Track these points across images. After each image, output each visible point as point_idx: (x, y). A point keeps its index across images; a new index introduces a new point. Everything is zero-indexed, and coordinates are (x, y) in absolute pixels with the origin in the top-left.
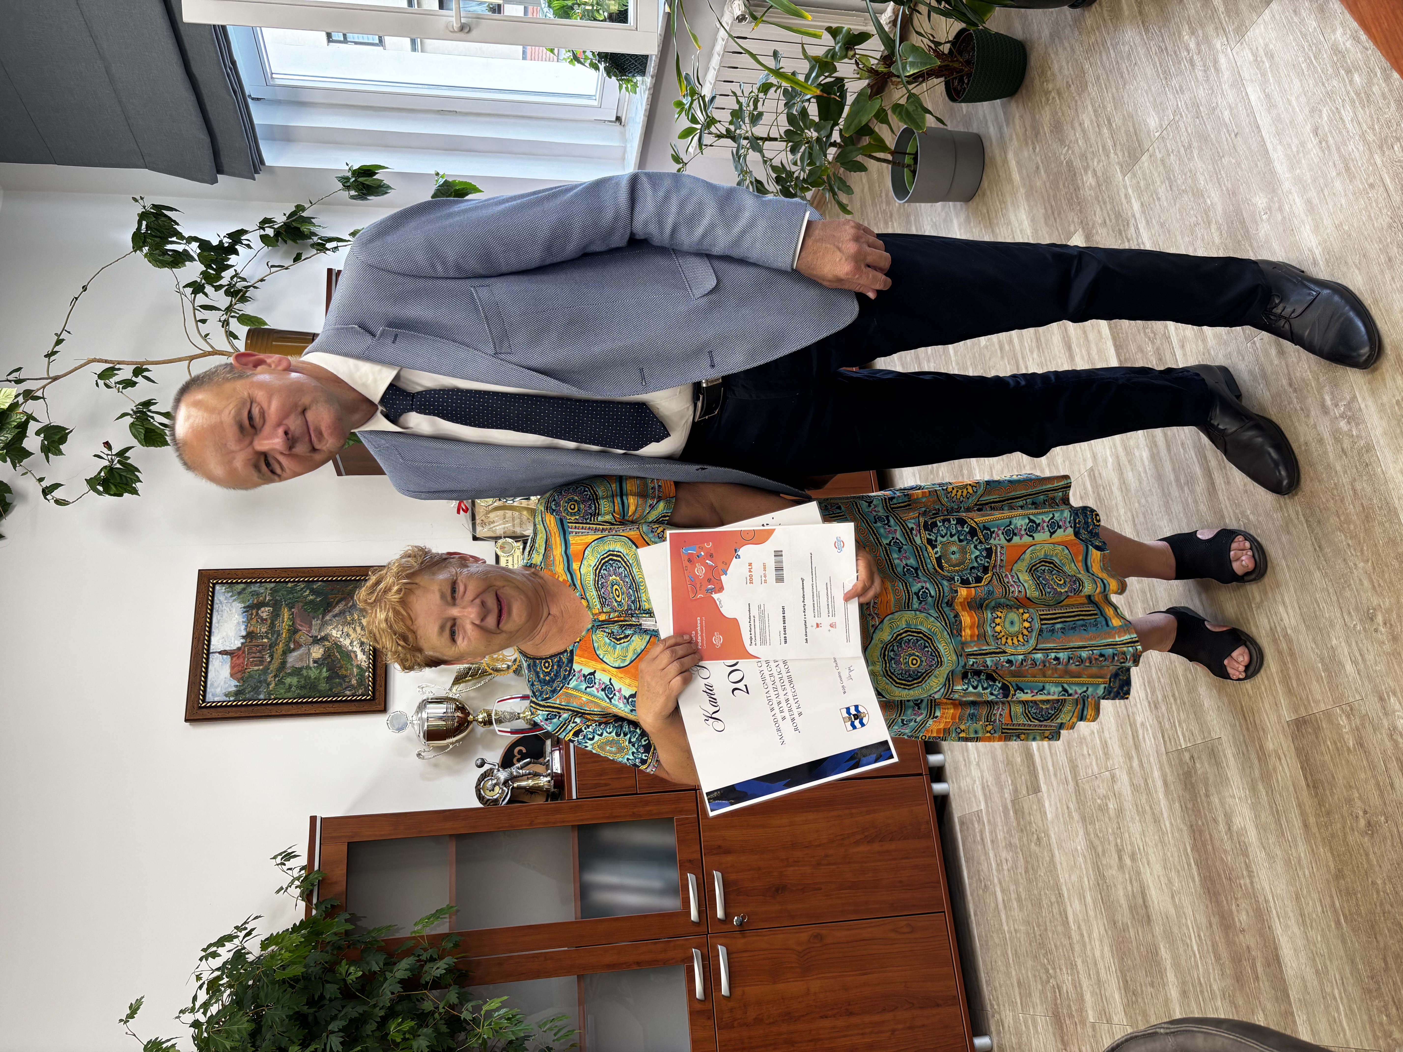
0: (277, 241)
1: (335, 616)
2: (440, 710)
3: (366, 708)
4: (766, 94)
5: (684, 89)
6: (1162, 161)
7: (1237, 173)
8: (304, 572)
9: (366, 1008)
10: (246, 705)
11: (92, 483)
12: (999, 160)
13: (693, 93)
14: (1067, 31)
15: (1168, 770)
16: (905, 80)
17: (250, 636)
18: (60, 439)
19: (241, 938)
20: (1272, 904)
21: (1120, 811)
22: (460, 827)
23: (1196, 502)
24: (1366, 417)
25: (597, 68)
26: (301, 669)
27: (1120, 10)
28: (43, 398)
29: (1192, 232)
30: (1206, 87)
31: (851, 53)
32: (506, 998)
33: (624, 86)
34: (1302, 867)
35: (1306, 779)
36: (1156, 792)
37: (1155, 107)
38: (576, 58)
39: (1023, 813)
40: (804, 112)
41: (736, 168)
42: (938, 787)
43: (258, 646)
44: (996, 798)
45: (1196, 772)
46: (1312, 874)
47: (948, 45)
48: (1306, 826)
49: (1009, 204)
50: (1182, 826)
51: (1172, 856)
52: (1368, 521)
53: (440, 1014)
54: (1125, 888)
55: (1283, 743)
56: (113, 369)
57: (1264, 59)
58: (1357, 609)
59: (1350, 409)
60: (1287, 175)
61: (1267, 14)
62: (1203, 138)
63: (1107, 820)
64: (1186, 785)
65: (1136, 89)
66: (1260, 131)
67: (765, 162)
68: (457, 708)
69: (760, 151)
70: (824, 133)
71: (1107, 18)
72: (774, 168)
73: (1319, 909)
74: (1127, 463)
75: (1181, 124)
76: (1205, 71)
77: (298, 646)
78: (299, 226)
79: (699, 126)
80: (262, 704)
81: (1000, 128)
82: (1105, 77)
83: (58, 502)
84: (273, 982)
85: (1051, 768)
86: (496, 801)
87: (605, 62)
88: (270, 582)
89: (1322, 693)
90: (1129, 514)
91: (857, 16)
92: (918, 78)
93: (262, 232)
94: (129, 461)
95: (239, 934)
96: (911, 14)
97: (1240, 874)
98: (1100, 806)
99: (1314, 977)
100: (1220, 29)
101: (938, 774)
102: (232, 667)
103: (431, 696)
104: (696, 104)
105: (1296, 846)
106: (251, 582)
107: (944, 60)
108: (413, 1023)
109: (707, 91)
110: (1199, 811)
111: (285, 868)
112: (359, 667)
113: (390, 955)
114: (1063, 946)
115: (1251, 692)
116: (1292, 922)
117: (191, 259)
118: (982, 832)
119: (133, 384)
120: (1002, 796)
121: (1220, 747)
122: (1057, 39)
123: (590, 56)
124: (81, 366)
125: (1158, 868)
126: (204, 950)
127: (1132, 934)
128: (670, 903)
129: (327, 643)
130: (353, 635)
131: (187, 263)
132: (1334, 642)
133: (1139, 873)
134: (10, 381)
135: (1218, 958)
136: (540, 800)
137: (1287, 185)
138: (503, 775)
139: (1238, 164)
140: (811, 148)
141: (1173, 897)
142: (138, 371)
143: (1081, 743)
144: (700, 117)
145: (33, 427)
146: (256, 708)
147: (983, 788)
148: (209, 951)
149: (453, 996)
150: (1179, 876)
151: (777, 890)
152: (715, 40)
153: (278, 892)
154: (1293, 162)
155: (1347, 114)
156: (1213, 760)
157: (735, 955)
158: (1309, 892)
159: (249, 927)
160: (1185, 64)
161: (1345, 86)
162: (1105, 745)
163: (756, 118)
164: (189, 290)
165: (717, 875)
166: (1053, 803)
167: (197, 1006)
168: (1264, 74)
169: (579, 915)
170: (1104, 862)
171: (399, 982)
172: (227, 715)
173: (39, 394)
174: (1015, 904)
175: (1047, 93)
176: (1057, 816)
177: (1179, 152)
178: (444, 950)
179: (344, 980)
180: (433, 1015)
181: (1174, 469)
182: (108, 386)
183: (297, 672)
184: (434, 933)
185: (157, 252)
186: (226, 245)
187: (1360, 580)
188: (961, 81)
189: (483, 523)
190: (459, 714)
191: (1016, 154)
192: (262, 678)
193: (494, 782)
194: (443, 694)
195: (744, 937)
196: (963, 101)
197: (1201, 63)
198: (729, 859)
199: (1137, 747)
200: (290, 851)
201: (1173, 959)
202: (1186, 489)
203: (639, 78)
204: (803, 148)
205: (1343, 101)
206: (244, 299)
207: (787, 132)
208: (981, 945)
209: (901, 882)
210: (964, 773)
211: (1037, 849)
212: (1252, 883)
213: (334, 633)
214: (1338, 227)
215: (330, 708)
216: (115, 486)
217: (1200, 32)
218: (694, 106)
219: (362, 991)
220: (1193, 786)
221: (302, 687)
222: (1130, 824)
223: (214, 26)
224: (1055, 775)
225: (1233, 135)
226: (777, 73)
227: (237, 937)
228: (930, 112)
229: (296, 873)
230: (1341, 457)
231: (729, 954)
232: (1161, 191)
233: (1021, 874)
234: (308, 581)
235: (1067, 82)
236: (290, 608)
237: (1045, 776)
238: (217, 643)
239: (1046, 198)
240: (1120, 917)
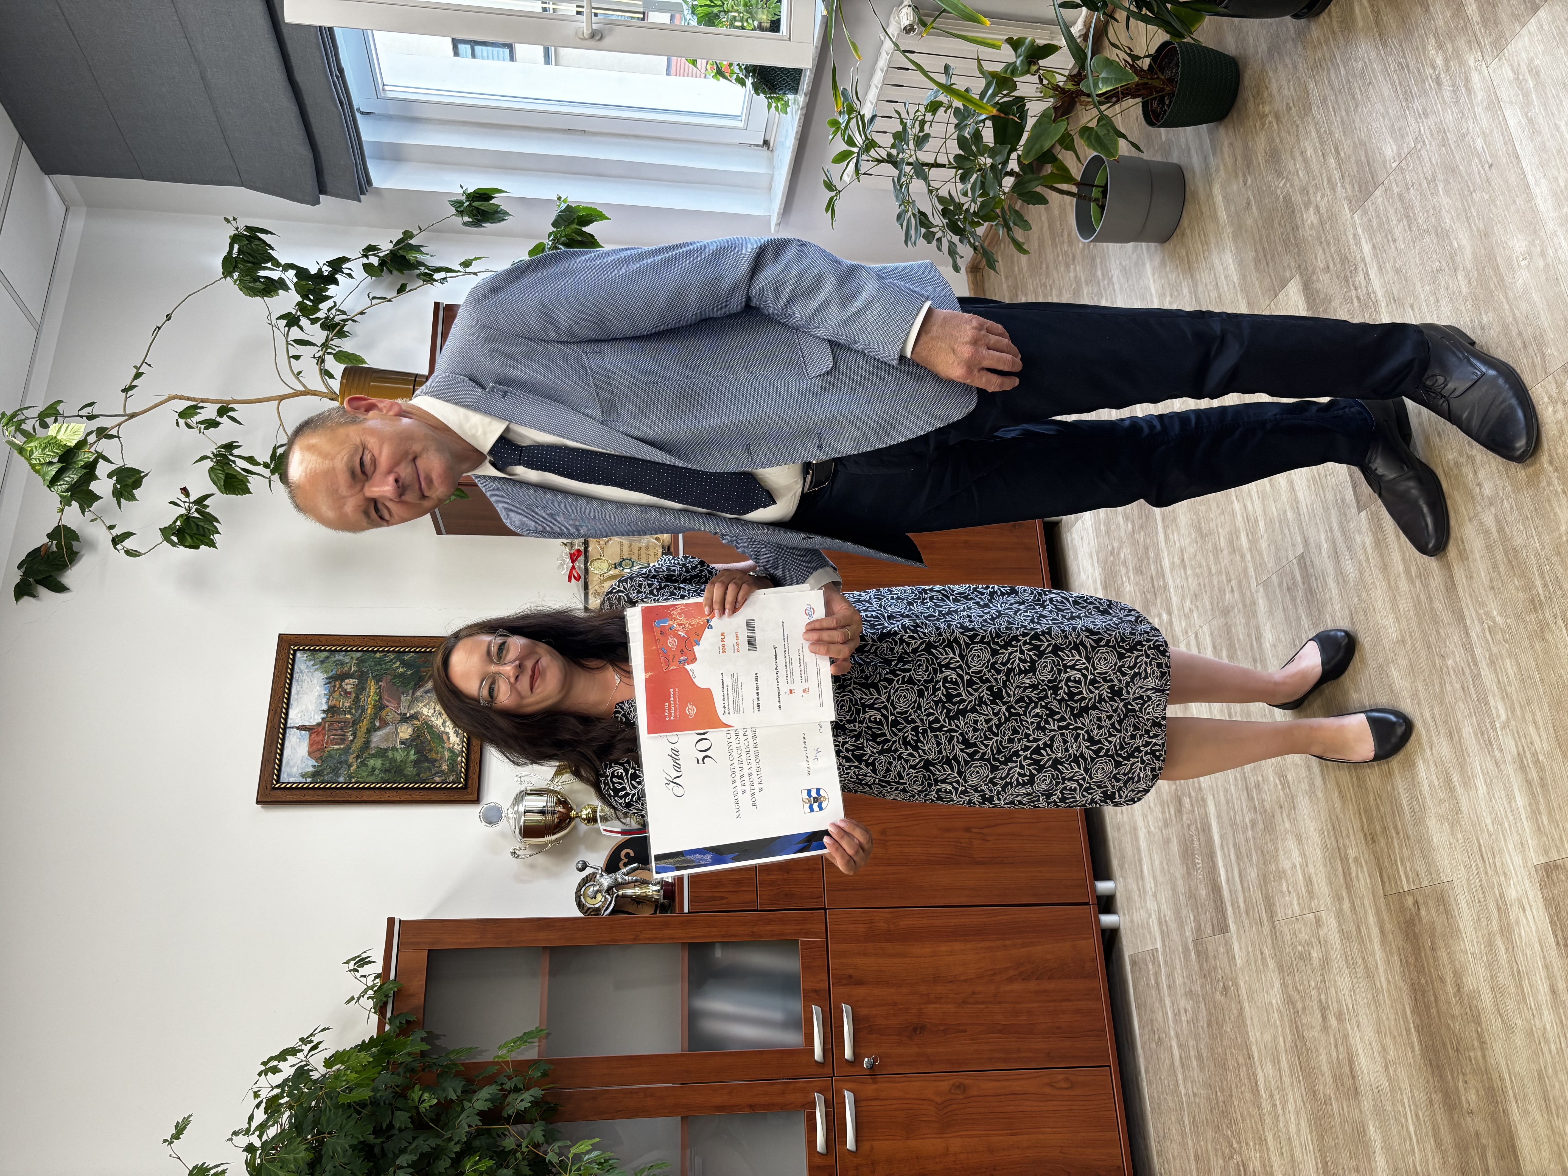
0: (382, 271)
2: (539, 803)
3: (456, 797)
4: (934, 114)
5: (840, 105)
6: (1400, 196)
7: (1490, 210)
8: (394, 641)
9: (439, 1141)
10: (324, 788)
11: (166, 533)
12: (1202, 195)
13: (850, 110)
14: (1290, 43)
15: (1386, 916)
16: (1097, 99)
17: (331, 710)
18: (134, 482)
19: (306, 1052)
20: (1508, 1083)
21: (1326, 962)
22: (555, 939)
23: (1430, 599)
25: (743, 84)
26: (386, 750)
27: (1354, 21)
28: (118, 437)
29: (1434, 280)
30: (1455, 110)
31: (1034, 68)
32: (597, 1140)
33: (774, 105)
34: (1547, 1042)
35: (1556, 936)
36: (1370, 942)
37: (1392, 132)
38: (720, 73)
39: (1207, 956)
40: (977, 136)
41: (897, 197)
42: (1107, 919)
43: (340, 722)
44: (1175, 937)
45: (1420, 920)
46: (1560, 1050)
47: (1147, 61)
48: (1554, 991)
49: (1213, 245)
50: (1401, 984)
51: (1388, 1019)
53: (523, 1153)
54: (1329, 1054)
55: (1529, 891)
56: (195, 407)
57: (1528, 77)
60: (1552, 214)
61: (1533, 23)
62: (1451, 170)
63: (1309, 971)
64: (1407, 935)
65: (1370, 112)
66: (1519, 162)
67: (930, 192)
68: (559, 802)
69: (925, 178)
70: (999, 159)
71: (1337, 29)
72: (941, 200)
74: (1345, 550)
75: (1424, 153)
76: (1454, 91)
77: (385, 724)
78: (405, 254)
79: (855, 150)
80: (341, 788)
81: (1205, 158)
82: (1333, 98)
83: (128, 553)
84: (337, 1106)
85: (1242, 905)
86: (598, 910)
87: (753, 76)
88: (357, 651)
90: (1347, 611)
91: (1042, 29)
92: (1111, 97)
93: (365, 261)
94: (207, 510)
95: (304, 1047)
96: (1106, 21)
97: (1470, 1045)
98: (1301, 954)
100: (1474, 42)
101: (1107, 904)
102: (311, 745)
103: (530, 787)
104: (853, 123)
105: (1541, 1015)
106: (335, 650)
107: (1141, 77)
108: (491, 1163)
109: (867, 111)
110: (1423, 967)
111: (358, 975)
112: (451, 750)
113: (470, 1081)
114: (1251, 1116)
115: (1491, 828)
116: (1533, 1108)
117: (286, 288)
118: (1157, 975)
119: (215, 424)
120: (1182, 934)
121: (1450, 892)
122: (1276, 54)
123: (736, 69)
124: (161, 403)
125: (1369, 1032)
126: (264, 1064)
127: (1335, 1107)
128: (792, 1039)
129: (416, 722)
131: (280, 292)
133: (1346, 1037)
134: (82, 417)
135: (1439, 1144)
136: (647, 913)
137: (1551, 226)
138: (606, 881)
139: (1493, 201)
140: (984, 176)
141: (1386, 1068)
142: (222, 412)
143: (1280, 877)
144: (859, 140)
145: (103, 469)
146: (335, 792)
147: (1160, 923)
148: (268, 1066)
149: (538, 1135)
150: (1395, 1043)
151: (915, 1030)
152: (878, 54)
153: (348, 1002)
154: (1560, 198)
156: (1442, 907)
157: (864, 1103)
158: (1555, 1072)
159: (316, 1040)
160: (1430, 83)
162: (1309, 882)
163: (921, 141)
164: (283, 322)
165: (846, 1009)
166: (1243, 946)
167: (252, 1129)
168: (1526, 95)
169: (686, 1046)
170: (1304, 1021)
171: (478, 1114)
172: (303, 799)
173: (114, 432)
174: (1195, 1063)
175: (1263, 116)
176: (1248, 962)
177: (1420, 185)
178: (530, 1079)
179: (417, 1108)
180: (515, 1154)
182: (189, 426)
183: (382, 753)
184: (521, 1058)
185: (248, 278)
186: (326, 274)
188: (1161, 101)
189: (597, 594)
190: (560, 809)
191: (1223, 188)
192: (343, 758)
193: (596, 888)
194: (543, 785)
195: (875, 1082)
196: (1164, 125)
197: (1450, 82)
198: (860, 991)
199: (1349, 886)
200: (364, 956)
201: (1384, 1141)
202: (1418, 583)
203: (790, 97)
204: (975, 176)
206: (342, 334)
207: (957, 157)
208: (1153, 1109)
209: (1059, 1028)
210: (1138, 905)
211: (1223, 999)
212: (1484, 1057)
213: (425, 711)
215: (417, 796)
216: (191, 537)
217: (1449, 46)
218: (851, 125)
219: (436, 1121)
220: (1416, 937)
221: (387, 771)
222: (1338, 978)
223: (320, 27)
224: (1247, 913)
225: (1486, 167)
226: (948, 89)
227: (302, 1050)
228: (1123, 136)
229: (370, 982)
231: (856, 1101)
232: (1398, 231)
233: (1202, 1027)
234: (399, 651)
235: (1288, 104)
236: (378, 682)
237: (1234, 913)
238: (295, 717)
239: (1257, 239)
240: (1321, 1087)
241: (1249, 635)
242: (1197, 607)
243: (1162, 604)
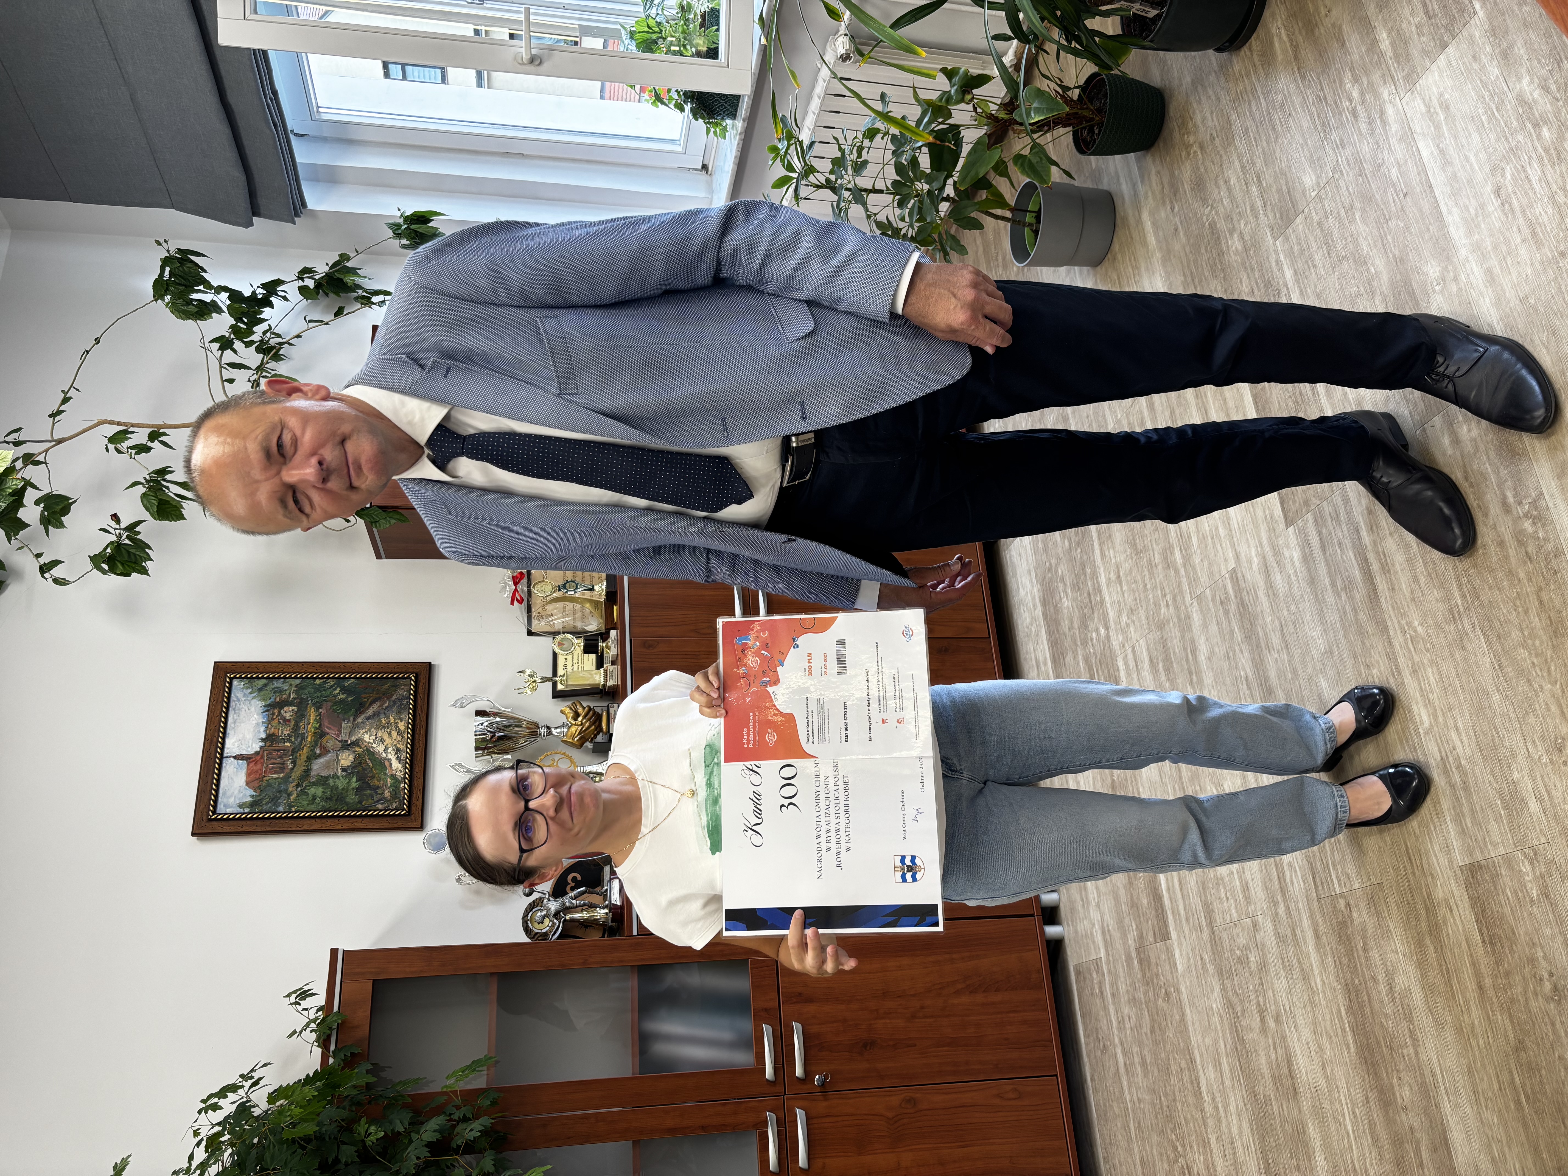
0: (318, 294)
1: (368, 718)
3: (400, 825)
4: (871, 140)
5: (780, 131)
6: (1320, 224)
7: (1405, 238)
8: (334, 667)
10: (263, 818)
11: (96, 560)
12: (1132, 220)
13: (790, 136)
14: (1212, 78)
15: (1319, 918)
16: (1029, 128)
17: (270, 739)
18: (62, 509)
19: (246, 1089)
20: (1440, 1079)
21: (1263, 965)
22: (503, 965)
23: (1355, 611)
24: (1555, 517)
25: (682, 110)
26: (327, 778)
27: (1273, 55)
28: (45, 463)
30: (1371, 140)
31: (968, 97)
32: (549, 1167)
33: (712, 130)
34: (1475, 1037)
35: (1481, 934)
36: (1305, 943)
37: (1312, 162)
38: (658, 99)
39: (1149, 963)
40: (914, 162)
42: (1052, 931)
43: (278, 750)
44: (1118, 944)
45: (1352, 921)
46: (1488, 1045)
47: (1077, 91)
48: (1481, 988)
49: (1143, 269)
50: (1335, 984)
51: (1324, 1019)
52: (1556, 637)
54: (1268, 1055)
55: (1455, 891)
56: (126, 432)
57: (1439, 110)
58: (1543, 738)
59: (1536, 508)
60: (1464, 241)
61: (1442, 59)
62: (1368, 199)
63: (1247, 974)
64: (1340, 938)
65: (1290, 143)
66: (1432, 191)
67: (869, 217)
69: (864, 204)
70: (936, 185)
71: (1258, 63)
72: (879, 225)
73: (1496, 1086)
74: (1274, 564)
75: (1342, 183)
76: (1370, 123)
77: (325, 751)
78: (341, 277)
79: (795, 175)
80: (280, 817)
81: (1134, 185)
82: (1254, 129)
83: (57, 581)
84: (281, 1142)
85: (1182, 912)
86: (545, 935)
87: (692, 102)
88: (296, 677)
89: (1501, 834)
90: (1277, 623)
91: (975, 59)
92: (1043, 126)
93: (301, 283)
94: (139, 537)
95: (244, 1083)
96: (1037, 53)
97: (1403, 1043)
98: (1239, 958)
99: (1490, 1166)
100: (1388, 77)
101: (1051, 915)
102: (248, 775)
104: (792, 150)
105: (1469, 1011)
106: (274, 677)
107: (1071, 108)
109: (805, 137)
110: (1356, 967)
111: (300, 1008)
112: (393, 777)
113: (417, 1112)
114: (1194, 1119)
115: (1417, 831)
116: (1464, 1101)
117: (219, 310)
118: (1101, 984)
119: (148, 449)
120: (1125, 943)
121: (1380, 894)
122: (1199, 87)
123: (676, 97)
124: (90, 428)
125: (1306, 1033)
126: (203, 1101)
127: (1275, 1108)
128: (742, 1058)
129: (357, 749)
130: (388, 741)
131: (214, 315)
132: (1516, 775)
133: (1284, 1038)
134: (8, 443)
135: (1376, 1140)
136: (595, 936)
137: (1463, 252)
138: (553, 906)
139: (1407, 228)
140: (921, 202)
141: (1323, 1066)
142: (153, 436)
143: (1218, 884)
144: (797, 164)
145: (30, 496)
146: (274, 822)
147: (1103, 933)
148: (208, 1103)
149: (488, 1163)
150: (1331, 1043)
151: (865, 1046)
152: (815, 80)
153: (290, 1036)
154: (1471, 226)
155: (1534, 172)
156: (1372, 909)
157: (815, 1121)
158: (1484, 1066)
159: (256, 1075)
160: (1347, 115)
161: (1532, 141)
162: (1246, 888)
163: (859, 167)
164: (216, 346)
165: (797, 1027)
166: (1184, 953)
167: (193, 1168)
168: (1438, 127)
169: (637, 1069)
170: (1244, 1024)
171: (426, 1146)
172: (241, 830)
173: (41, 458)
174: (1139, 1069)
175: (1188, 146)
176: (1189, 968)
177: (1338, 213)
178: (479, 1108)
179: (363, 1141)
181: (1329, 573)
182: (119, 451)
183: (323, 781)
184: (468, 1087)
185: (180, 301)
186: (260, 296)
187: (1547, 704)
188: (1091, 131)
189: (540, 616)
191: (1152, 214)
192: (283, 787)
193: (544, 913)
195: (826, 1099)
196: (1094, 154)
197: (1366, 115)
198: (811, 1008)
199: (1283, 891)
200: (306, 988)
201: (1323, 1139)
202: (1343, 595)
203: (729, 122)
204: (912, 201)
205: (1530, 158)
206: (277, 357)
207: (895, 183)
208: (1099, 1116)
209: (1007, 1039)
210: (1081, 915)
211: (1165, 1005)
212: (1416, 1053)
213: (366, 737)
214: (1523, 300)
215: (359, 824)
216: (123, 564)
217: (1365, 80)
218: (790, 151)
219: (384, 1154)
220: (1348, 939)
221: (328, 799)
222: (1275, 981)
223: (254, 50)
224: (1187, 920)
225: (1401, 195)
226: (885, 116)
227: (242, 1087)
228: (1056, 164)
229: (312, 1014)
230: (1525, 563)
231: (808, 1118)
232: (1318, 258)
233: (1146, 1034)
234: (339, 678)
235: (1211, 135)
236: (318, 708)
237: (1175, 921)
238: (232, 746)
239: (1185, 264)
240: (1261, 1089)
241: (1185, 649)
242: (1133, 622)
243: (1099, 619)
